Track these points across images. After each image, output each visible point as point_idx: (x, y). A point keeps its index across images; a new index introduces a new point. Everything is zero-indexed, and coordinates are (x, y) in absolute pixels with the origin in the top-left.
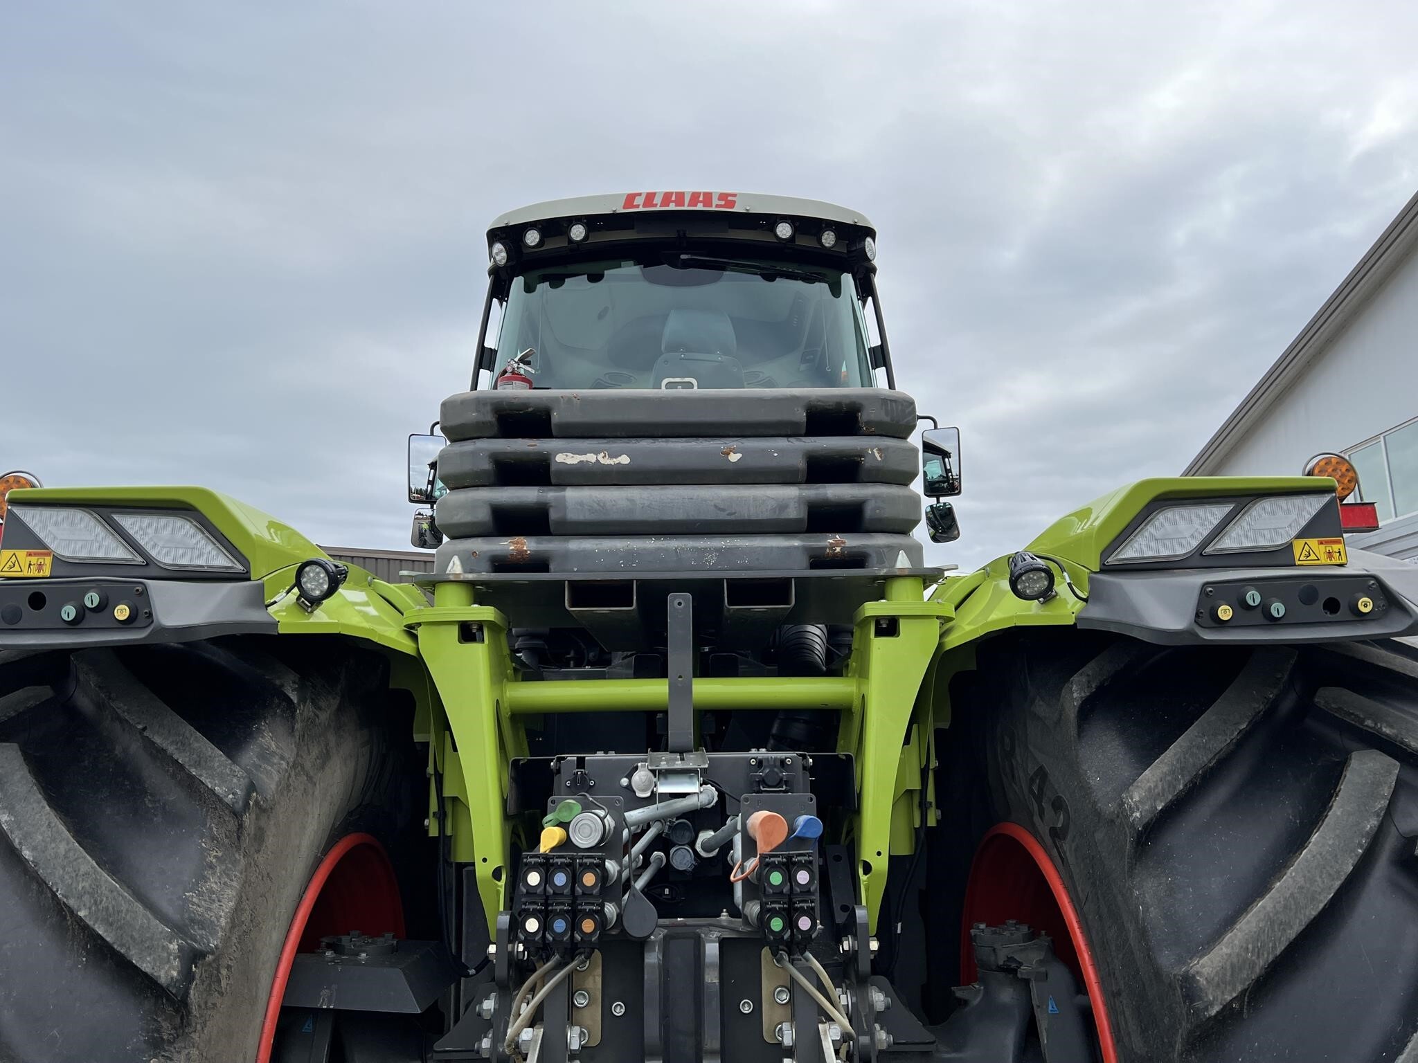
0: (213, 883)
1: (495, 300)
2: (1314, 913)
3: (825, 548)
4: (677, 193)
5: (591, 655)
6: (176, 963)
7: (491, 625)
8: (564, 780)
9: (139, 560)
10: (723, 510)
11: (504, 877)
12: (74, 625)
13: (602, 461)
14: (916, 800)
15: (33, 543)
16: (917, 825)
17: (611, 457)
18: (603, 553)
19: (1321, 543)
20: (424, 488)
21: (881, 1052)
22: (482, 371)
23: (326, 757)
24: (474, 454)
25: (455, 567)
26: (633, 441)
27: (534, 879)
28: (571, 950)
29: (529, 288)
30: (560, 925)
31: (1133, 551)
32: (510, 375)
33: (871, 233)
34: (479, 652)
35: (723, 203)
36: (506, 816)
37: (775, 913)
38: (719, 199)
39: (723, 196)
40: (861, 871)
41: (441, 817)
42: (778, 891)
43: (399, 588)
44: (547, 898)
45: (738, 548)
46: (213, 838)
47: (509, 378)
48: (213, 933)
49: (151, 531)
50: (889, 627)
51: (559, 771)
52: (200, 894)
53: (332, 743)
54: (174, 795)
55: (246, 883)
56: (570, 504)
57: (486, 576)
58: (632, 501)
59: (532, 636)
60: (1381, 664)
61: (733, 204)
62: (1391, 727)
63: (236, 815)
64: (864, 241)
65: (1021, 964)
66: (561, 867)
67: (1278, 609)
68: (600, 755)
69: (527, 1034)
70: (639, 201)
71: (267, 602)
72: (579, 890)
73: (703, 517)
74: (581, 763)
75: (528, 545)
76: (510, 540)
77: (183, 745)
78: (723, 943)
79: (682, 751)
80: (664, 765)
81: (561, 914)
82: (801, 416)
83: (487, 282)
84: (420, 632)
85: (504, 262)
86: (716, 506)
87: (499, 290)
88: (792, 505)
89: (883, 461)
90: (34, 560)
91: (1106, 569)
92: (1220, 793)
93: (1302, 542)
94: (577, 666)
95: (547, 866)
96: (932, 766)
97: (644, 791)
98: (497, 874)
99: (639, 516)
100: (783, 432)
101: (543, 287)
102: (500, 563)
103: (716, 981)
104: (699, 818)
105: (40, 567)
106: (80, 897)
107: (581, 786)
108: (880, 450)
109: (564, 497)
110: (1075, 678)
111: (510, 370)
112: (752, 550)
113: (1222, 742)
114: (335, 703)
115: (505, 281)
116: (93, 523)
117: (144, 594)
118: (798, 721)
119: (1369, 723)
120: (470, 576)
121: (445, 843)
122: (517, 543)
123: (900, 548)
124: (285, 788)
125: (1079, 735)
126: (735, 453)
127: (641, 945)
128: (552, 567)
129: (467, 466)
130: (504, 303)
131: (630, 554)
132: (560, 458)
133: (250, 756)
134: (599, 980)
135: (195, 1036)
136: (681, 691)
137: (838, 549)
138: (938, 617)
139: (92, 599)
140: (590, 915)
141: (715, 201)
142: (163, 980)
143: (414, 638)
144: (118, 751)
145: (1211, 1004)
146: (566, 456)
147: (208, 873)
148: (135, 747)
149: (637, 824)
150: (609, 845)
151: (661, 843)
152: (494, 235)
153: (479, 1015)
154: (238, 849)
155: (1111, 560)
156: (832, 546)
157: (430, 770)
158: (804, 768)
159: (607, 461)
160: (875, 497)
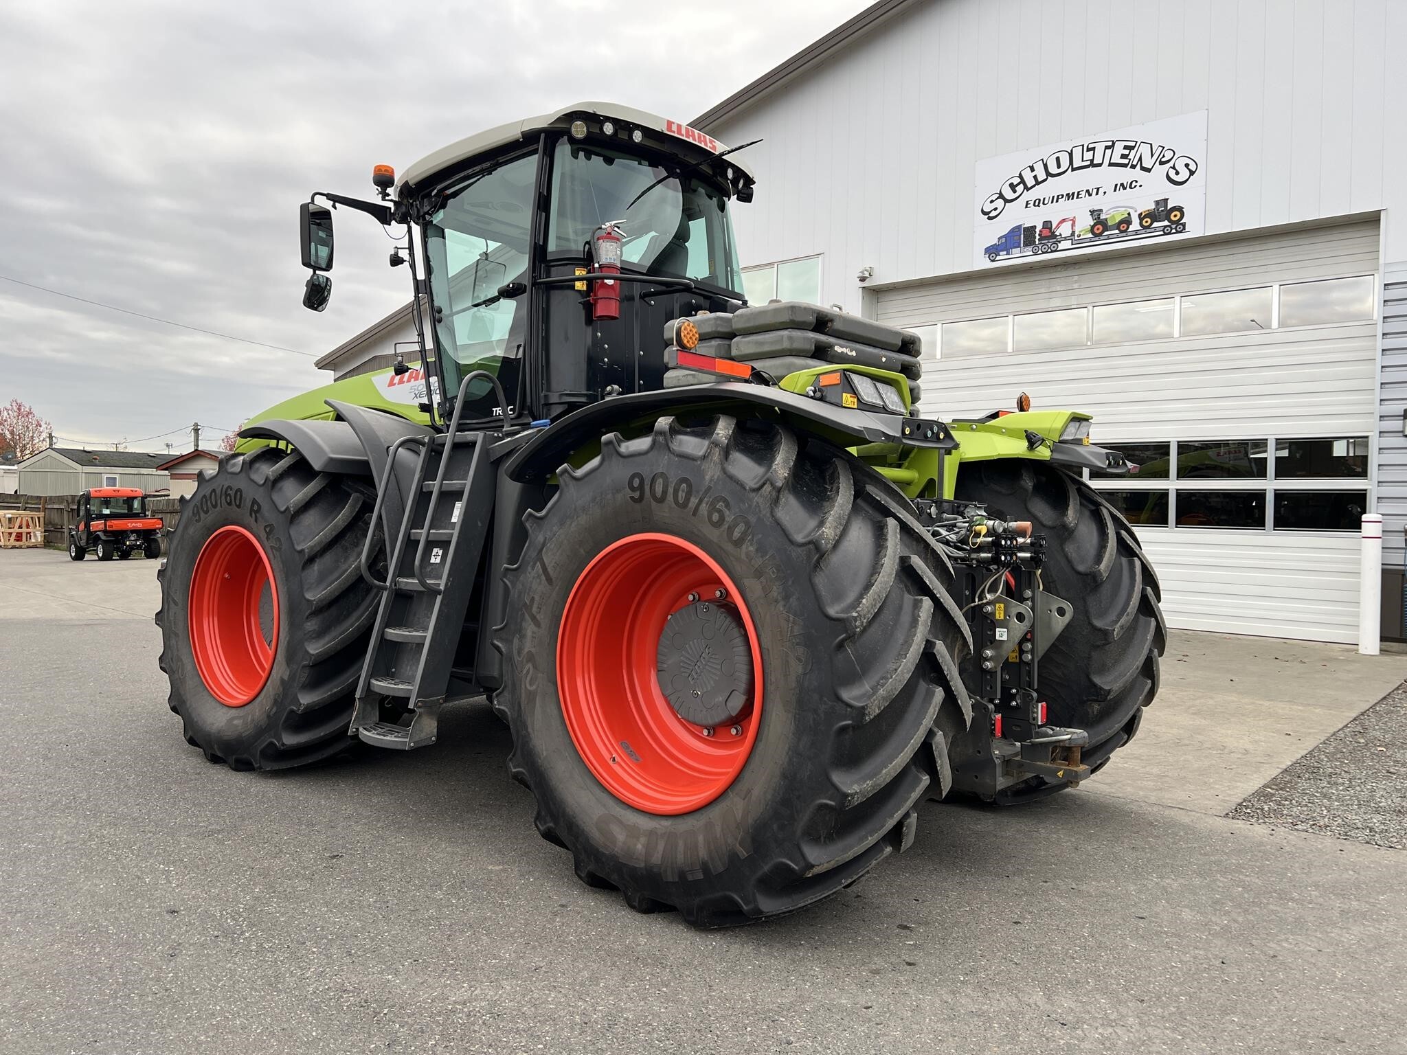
15: (852, 392)
31: (1064, 437)
82: (900, 342)
90: (852, 399)
105: (854, 403)
116: (871, 385)
132: (836, 348)
155: (1061, 439)
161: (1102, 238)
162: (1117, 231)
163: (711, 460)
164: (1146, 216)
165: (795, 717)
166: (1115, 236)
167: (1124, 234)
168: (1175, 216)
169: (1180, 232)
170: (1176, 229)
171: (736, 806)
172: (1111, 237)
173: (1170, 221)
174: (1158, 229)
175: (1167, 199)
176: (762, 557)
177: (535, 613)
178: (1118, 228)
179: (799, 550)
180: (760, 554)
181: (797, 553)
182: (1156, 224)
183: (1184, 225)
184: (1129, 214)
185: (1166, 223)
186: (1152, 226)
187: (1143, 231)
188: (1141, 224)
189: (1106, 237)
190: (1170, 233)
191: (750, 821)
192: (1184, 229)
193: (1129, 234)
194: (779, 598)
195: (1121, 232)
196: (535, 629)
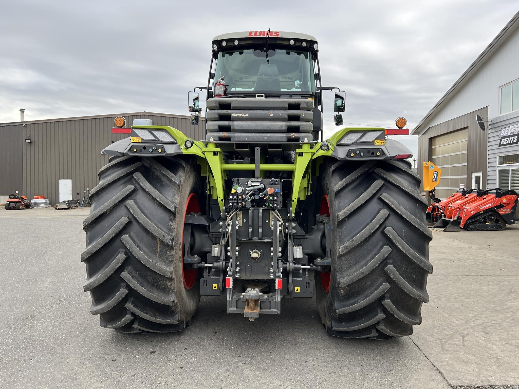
0: (176, 197)
1: (214, 59)
2: (360, 205)
3: (291, 136)
4: (263, 32)
5: (240, 157)
6: (174, 208)
7: (219, 152)
8: (235, 182)
9: (157, 140)
10: (269, 127)
11: (223, 201)
12: (151, 153)
13: (242, 116)
14: (307, 189)
15: (137, 136)
16: (306, 194)
17: (244, 115)
18: (242, 136)
19: (380, 141)
20: (192, 106)
21: (293, 234)
22: (211, 79)
23: (189, 177)
24: (214, 113)
25: (212, 140)
26: (249, 111)
27: (231, 197)
28: (237, 208)
29: (223, 56)
30: (235, 204)
31: (343, 142)
32: (219, 83)
33: (316, 42)
34: (217, 158)
35: (275, 35)
36: (224, 190)
37: (270, 203)
38: (275, 33)
39: (276, 33)
40: (292, 202)
41: (210, 190)
42: (271, 200)
43: (199, 143)
44: (233, 200)
45: (271, 136)
46: (175, 190)
47: (218, 84)
48: (177, 205)
49: (159, 134)
50: (301, 154)
51: (234, 181)
52: (174, 198)
53: (190, 175)
54: (167, 182)
55: (181, 198)
56: (235, 126)
57: (218, 142)
58: (249, 125)
59: (225, 152)
60: (392, 164)
61: (278, 35)
62: (386, 175)
63: (179, 186)
64: (314, 45)
65: (324, 221)
66: (235, 195)
67: (362, 154)
68: (242, 178)
69: (230, 222)
70: (253, 34)
71: (181, 148)
72: (238, 199)
73: (264, 129)
74: (238, 180)
75: (226, 134)
76: (223, 133)
77: (168, 174)
78: (263, 210)
79: (257, 178)
80: (253, 180)
81: (235, 202)
82: (287, 106)
83: (212, 54)
84: (206, 153)
85: (216, 50)
86: (267, 126)
87: (215, 55)
88: (284, 126)
89: (305, 116)
90: (137, 139)
91: (337, 145)
92: (352, 186)
93: (376, 140)
94: (236, 159)
95: (233, 195)
96: (310, 183)
97: (250, 185)
98: (222, 200)
99: (250, 128)
100: (283, 109)
101: (227, 55)
102: (221, 139)
103: (261, 215)
104: (260, 190)
105: (139, 140)
106: (157, 197)
107: (238, 183)
108: (304, 114)
109: (234, 124)
110: (333, 165)
111: (219, 82)
112: (275, 136)
113: (353, 178)
114: (190, 167)
115: (216, 53)
116: (148, 132)
117: (163, 147)
118: (285, 173)
119: (382, 175)
120: (215, 142)
121: (210, 195)
122: (224, 134)
123: (305, 137)
124: (184, 182)
125: (332, 176)
126: (272, 114)
127: (249, 209)
128: (231, 139)
129: (213, 116)
130: (216, 60)
131: (248, 137)
132: (233, 115)
133: (178, 175)
134: (242, 216)
135: (176, 220)
136: (257, 167)
137: (293, 137)
138: (311, 153)
139: (154, 148)
140: (240, 203)
141: (273, 34)
142: (172, 210)
143: (204, 154)
144: (156, 174)
145: (340, 219)
146: (234, 114)
147: (175, 195)
148: (159, 174)
149: (249, 190)
150: (243, 193)
151: (253, 195)
152: (214, 42)
153: (219, 225)
154: (179, 192)
155: (338, 144)
156: (292, 136)
157: (207, 181)
158: (281, 182)
159: (243, 116)
160: (302, 125)
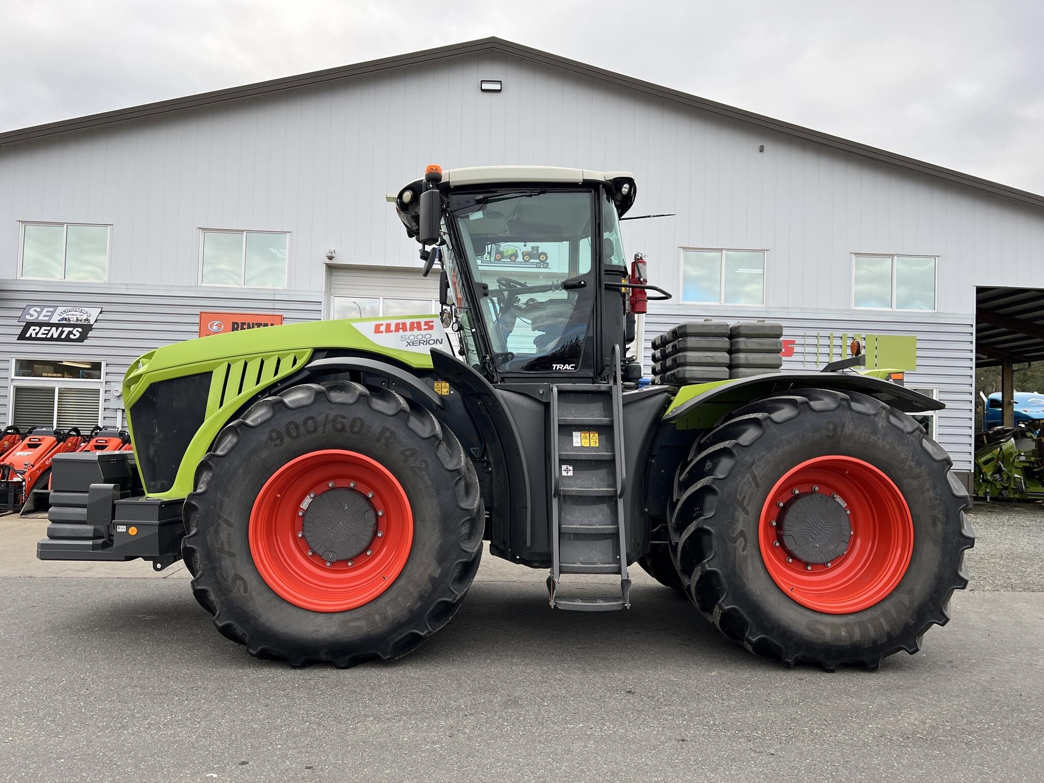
161: (500, 262)
162: (509, 260)
163: (880, 416)
164: (526, 255)
165: (942, 547)
166: (508, 263)
167: (514, 263)
168: (542, 258)
169: (546, 268)
170: (543, 265)
171: (904, 598)
172: (506, 263)
173: (540, 260)
174: (533, 264)
175: (539, 247)
176: (920, 468)
177: (745, 506)
178: (510, 259)
179: (938, 464)
180: (918, 467)
181: (935, 465)
182: (532, 260)
183: (548, 264)
184: (516, 251)
185: (537, 261)
186: (530, 261)
187: (525, 263)
188: (523, 259)
189: (502, 262)
190: (540, 267)
191: (916, 604)
192: (548, 266)
193: (517, 263)
194: (931, 488)
195: (512, 261)
196: (745, 516)
